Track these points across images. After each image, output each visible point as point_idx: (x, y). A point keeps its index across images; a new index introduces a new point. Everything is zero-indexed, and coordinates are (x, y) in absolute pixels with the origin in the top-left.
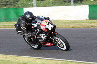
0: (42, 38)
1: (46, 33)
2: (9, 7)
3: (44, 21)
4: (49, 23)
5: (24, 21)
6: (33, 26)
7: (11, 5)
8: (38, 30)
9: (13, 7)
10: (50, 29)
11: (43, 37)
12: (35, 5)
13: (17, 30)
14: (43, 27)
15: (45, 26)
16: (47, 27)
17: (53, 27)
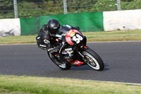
0: (68, 55)
1: (72, 47)
2: (82, 12)
3: (71, 31)
4: (76, 33)
5: (47, 32)
6: (58, 38)
7: (85, 8)
8: (63, 43)
9: (87, 11)
10: (78, 42)
11: (69, 53)
12: (119, 7)
13: (39, 44)
14: (68, 40)
15: (72, 38)
16: (74, 39)
17: (82, 39)
